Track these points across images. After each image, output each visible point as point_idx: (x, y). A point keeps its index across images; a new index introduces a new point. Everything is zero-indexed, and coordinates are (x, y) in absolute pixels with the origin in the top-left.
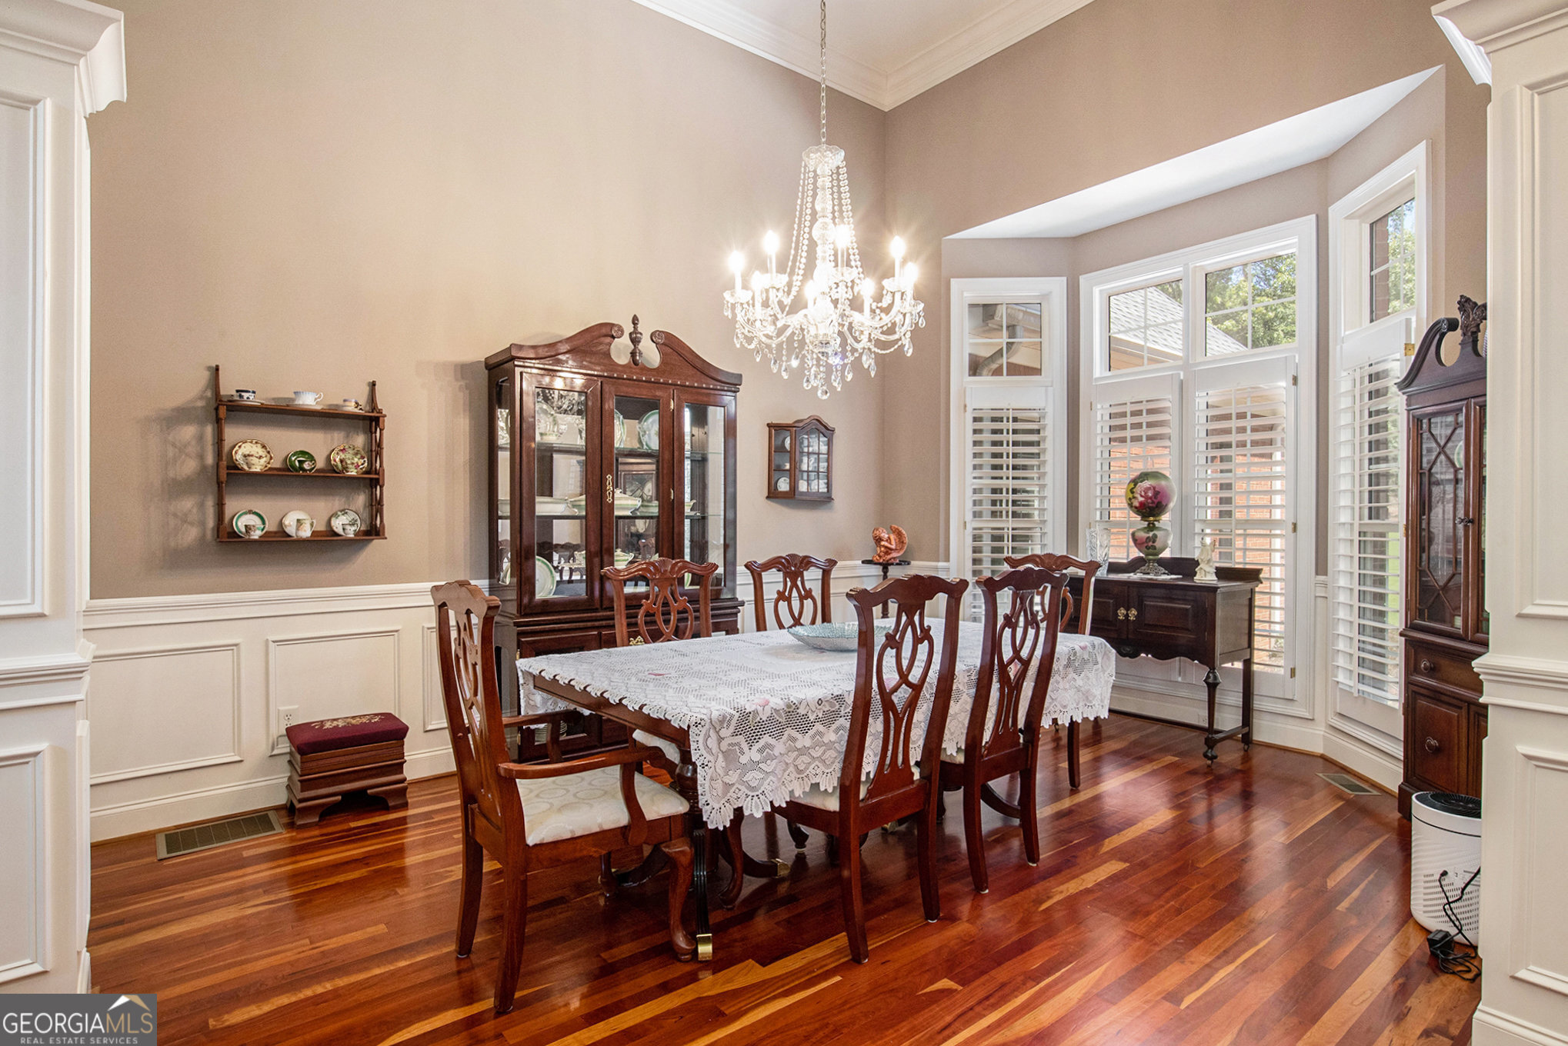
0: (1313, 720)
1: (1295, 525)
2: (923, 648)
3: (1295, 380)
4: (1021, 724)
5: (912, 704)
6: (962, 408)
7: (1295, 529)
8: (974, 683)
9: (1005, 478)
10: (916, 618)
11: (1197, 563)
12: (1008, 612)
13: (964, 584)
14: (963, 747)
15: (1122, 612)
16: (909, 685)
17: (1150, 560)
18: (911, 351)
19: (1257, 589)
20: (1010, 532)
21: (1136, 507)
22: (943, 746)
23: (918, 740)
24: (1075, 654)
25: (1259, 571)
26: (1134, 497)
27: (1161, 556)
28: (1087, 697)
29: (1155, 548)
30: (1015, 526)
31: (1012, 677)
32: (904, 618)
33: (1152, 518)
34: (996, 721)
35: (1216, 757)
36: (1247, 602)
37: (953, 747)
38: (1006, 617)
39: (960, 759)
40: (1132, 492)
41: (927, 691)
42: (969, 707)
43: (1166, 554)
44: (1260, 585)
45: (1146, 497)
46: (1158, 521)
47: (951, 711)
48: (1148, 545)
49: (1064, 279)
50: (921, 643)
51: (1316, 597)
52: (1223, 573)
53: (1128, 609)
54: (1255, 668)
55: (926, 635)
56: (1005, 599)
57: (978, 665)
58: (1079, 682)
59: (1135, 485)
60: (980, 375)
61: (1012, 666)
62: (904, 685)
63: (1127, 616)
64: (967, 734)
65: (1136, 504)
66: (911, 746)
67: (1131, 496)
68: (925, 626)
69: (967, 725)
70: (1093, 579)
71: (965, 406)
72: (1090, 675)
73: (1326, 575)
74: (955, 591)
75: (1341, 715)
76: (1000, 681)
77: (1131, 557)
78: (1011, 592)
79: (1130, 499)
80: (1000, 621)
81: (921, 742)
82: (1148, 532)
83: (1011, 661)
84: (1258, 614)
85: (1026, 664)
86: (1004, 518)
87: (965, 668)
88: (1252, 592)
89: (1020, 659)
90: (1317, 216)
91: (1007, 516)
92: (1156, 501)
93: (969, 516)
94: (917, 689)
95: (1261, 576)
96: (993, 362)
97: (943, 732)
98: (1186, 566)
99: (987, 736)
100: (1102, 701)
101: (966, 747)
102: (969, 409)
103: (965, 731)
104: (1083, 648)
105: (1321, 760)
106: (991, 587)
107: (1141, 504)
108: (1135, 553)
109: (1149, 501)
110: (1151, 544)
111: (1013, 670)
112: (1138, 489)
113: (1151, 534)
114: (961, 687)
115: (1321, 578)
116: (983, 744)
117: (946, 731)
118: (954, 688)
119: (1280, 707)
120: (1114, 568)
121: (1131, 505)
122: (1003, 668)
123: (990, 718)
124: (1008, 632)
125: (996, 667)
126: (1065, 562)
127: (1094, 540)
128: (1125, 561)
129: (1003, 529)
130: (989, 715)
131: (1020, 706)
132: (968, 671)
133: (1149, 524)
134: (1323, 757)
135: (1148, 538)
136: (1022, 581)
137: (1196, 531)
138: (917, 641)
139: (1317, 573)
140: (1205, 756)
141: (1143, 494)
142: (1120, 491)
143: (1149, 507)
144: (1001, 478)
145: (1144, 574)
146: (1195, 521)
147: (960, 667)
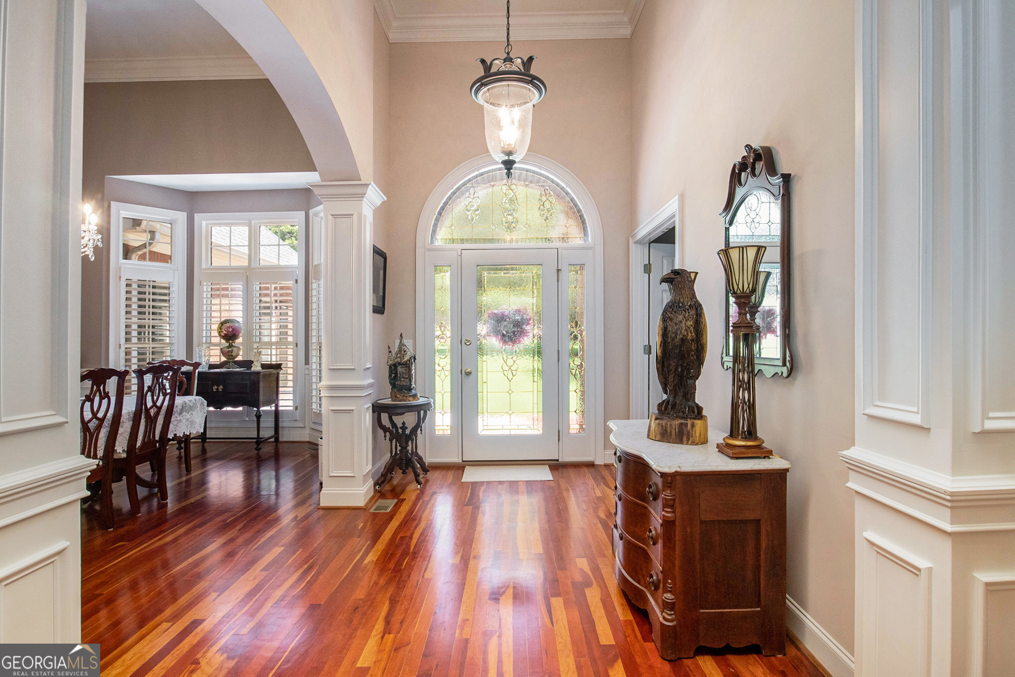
0: (304, 427)
1: (297, 344)
2: (105, 402)
3: (297, 281)
4: (157, 438)
5: (99, 428)
6: (118, 278)
7: (297, 346)
8: (131, 419)
9: (147, 319)
10: (102, 388)
11: (252, 362)
12: (150, 385)
13: (126, 373)
14: (126, 450)
15: (215, 388)
16: (98, 419)
17: (230, 362)
18: (93, 258)
19: (280, 373)
20: (151, 350)
21: (222, 336)
22: (115, 449)
23: (102, 446)
24: (186, 404)
25: (281, 364)
26: (222, 331)
27: (236, 359)
28: (192, 423)
29: (232, 356)
30: (154, 346)
31: (152, 415)
32: (95, 387)
33: (231, 341)
34: (143, 436)
35: (260, 449)
36: (276, 379)
37: (121, 448)
38: (149, 387)
39: (124, 455)
40: (221, 329)
41: (106, 423)
42: (129, 430)
43: (239, 358)
44: (282, 371)
45: (228, 332)
46: (234, 343)
47: (119, 432)
48: (228, 353)
49: (186, 213)
50: (104, 399)
51: (305, 374)
52: (264, 366)
53: (218, 386)
54: (280, 408)
55: (107, 395)
56: (148, 379)
57: (134, 409)
58: (188, 416)
59: (222, 325)
60: (130, 259)
61: (152, 410)
62: (94, 419)
63: (218, 389)
64: (128, 443)
65: (223, 334)
66: (98, 449)
67: (220, 330)
68: (106, 391)
69: (128, 439)
70: (197, 371)
71: (120, 277)
72: (193, 413)
73: (309, 365)
74: (122, 376)
75: (314, 423)
76: (145, 418)
77: (222, 360)
78: (151, 375)
79: (220, 332)
80: (146, 389)
81: (103, 447)
82: (229, 348)
83: (151, 407)
84: (281, 383)
85: (159, 408)
86: (147, 341)
87: (127, 412)
88: (278, 374)
89: (156, 406)
90: (306, 212)
91: (149, 340)
92: (233, 333)
93: (123, 341)
94: (102, 421)
95: (282, 366)
96: (139, 250)
97: (115, 442)
98: (248, 364)
99: (139, 444)
100: (200, 425)
101: (127, 450)
102: (123, 279)
103: (127, 442)
104: (190, 401)
105: (308, 444)
106: (140, 373)
107: (225, 334)
108: (224, 359)
109: (229, 333)
110: (230, 354)
111: (152, 412)
112: (223, 327)
113: (230, 349)
114: (125, 421)
115: (307, 366)
116: (137, 447)
117: (117, 442)
118: (121, 421)
119: (291, 425)
120: (211, 366)
121: (220, 335)
122: (147, 410)
123: (140, 435)
124: (149, 394)
125: (143, 411)
126: (183, 363)
127: (201, 353)
128: (219, 363)
129: (146, 348)
130: (140, 433)
131: (156, 429)
132: (129, 413)
133: (229, 345)
134: (309, 442)
135: (229, 351)
136: (157, 370)
137: (254, 347)
138: (101, 399)
139: (306, 364)
140: (256, 449)
141: (226, 330)
142: (215, 327)
143: (229, 336)
144: (145, 319)
145: (228, 369)
146: (253, 342)
147: (124, 411)
